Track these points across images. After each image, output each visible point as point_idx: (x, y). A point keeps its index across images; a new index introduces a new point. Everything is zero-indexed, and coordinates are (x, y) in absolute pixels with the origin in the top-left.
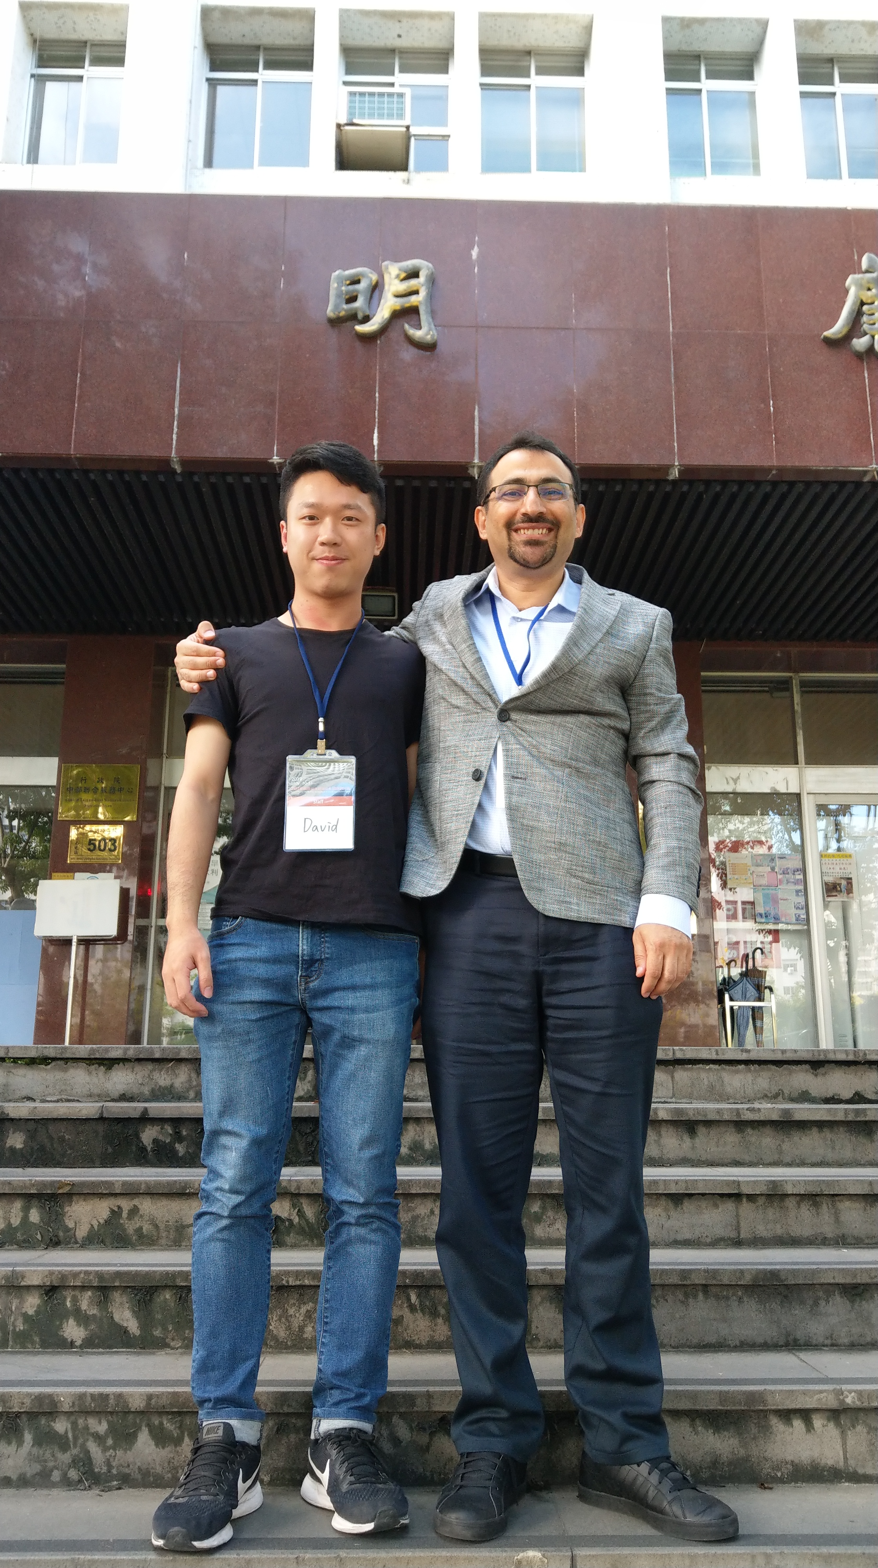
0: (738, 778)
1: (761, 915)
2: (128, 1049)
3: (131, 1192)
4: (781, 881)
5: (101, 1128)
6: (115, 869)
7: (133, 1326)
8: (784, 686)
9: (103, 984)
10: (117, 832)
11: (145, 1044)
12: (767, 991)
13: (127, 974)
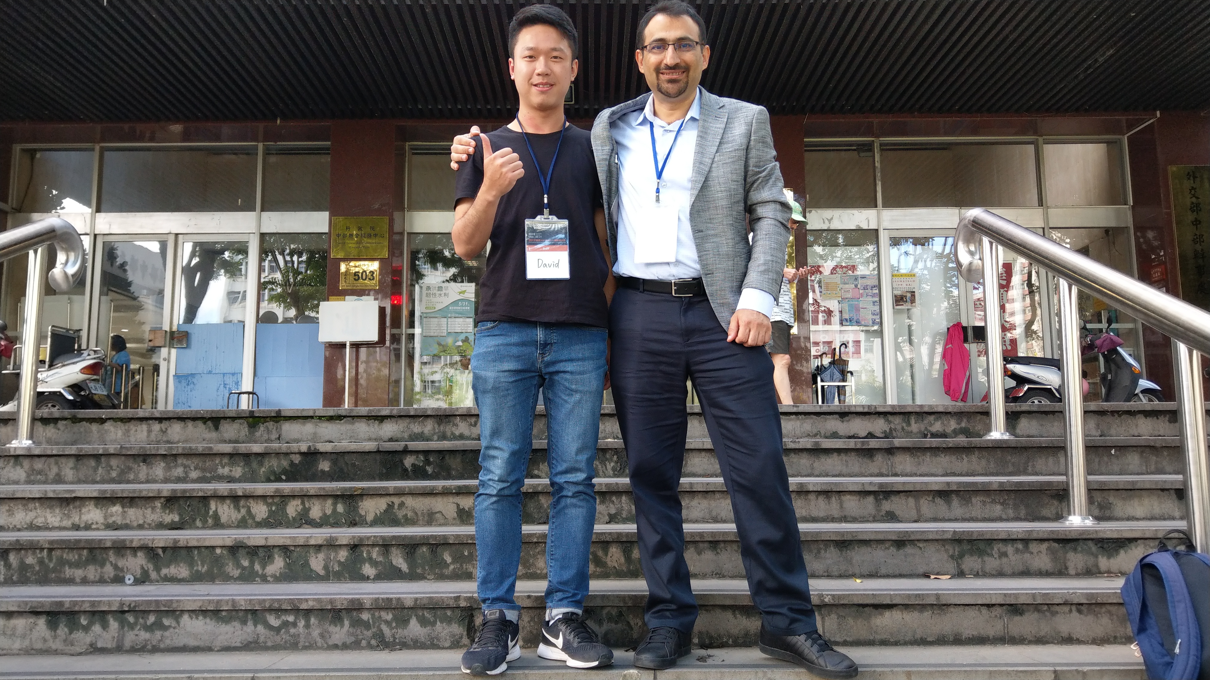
0: (832, 219)
1: (846, 320)
2: (392, 410)
3: (400, 493)
4: (862, 295)
5: (378, 457)
6: (372, 293)
7: (404, 567)
8: (868, 148)
9: (368, 379)
10: (374, 266)
11: (402, 407)
12: (849, 375)
13: (386, 371)
